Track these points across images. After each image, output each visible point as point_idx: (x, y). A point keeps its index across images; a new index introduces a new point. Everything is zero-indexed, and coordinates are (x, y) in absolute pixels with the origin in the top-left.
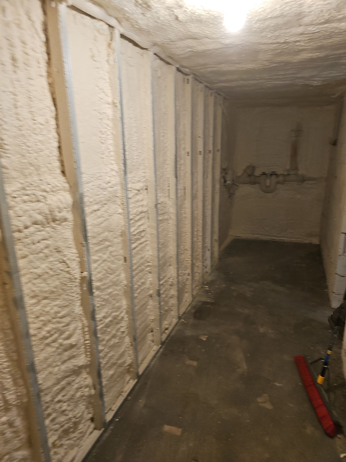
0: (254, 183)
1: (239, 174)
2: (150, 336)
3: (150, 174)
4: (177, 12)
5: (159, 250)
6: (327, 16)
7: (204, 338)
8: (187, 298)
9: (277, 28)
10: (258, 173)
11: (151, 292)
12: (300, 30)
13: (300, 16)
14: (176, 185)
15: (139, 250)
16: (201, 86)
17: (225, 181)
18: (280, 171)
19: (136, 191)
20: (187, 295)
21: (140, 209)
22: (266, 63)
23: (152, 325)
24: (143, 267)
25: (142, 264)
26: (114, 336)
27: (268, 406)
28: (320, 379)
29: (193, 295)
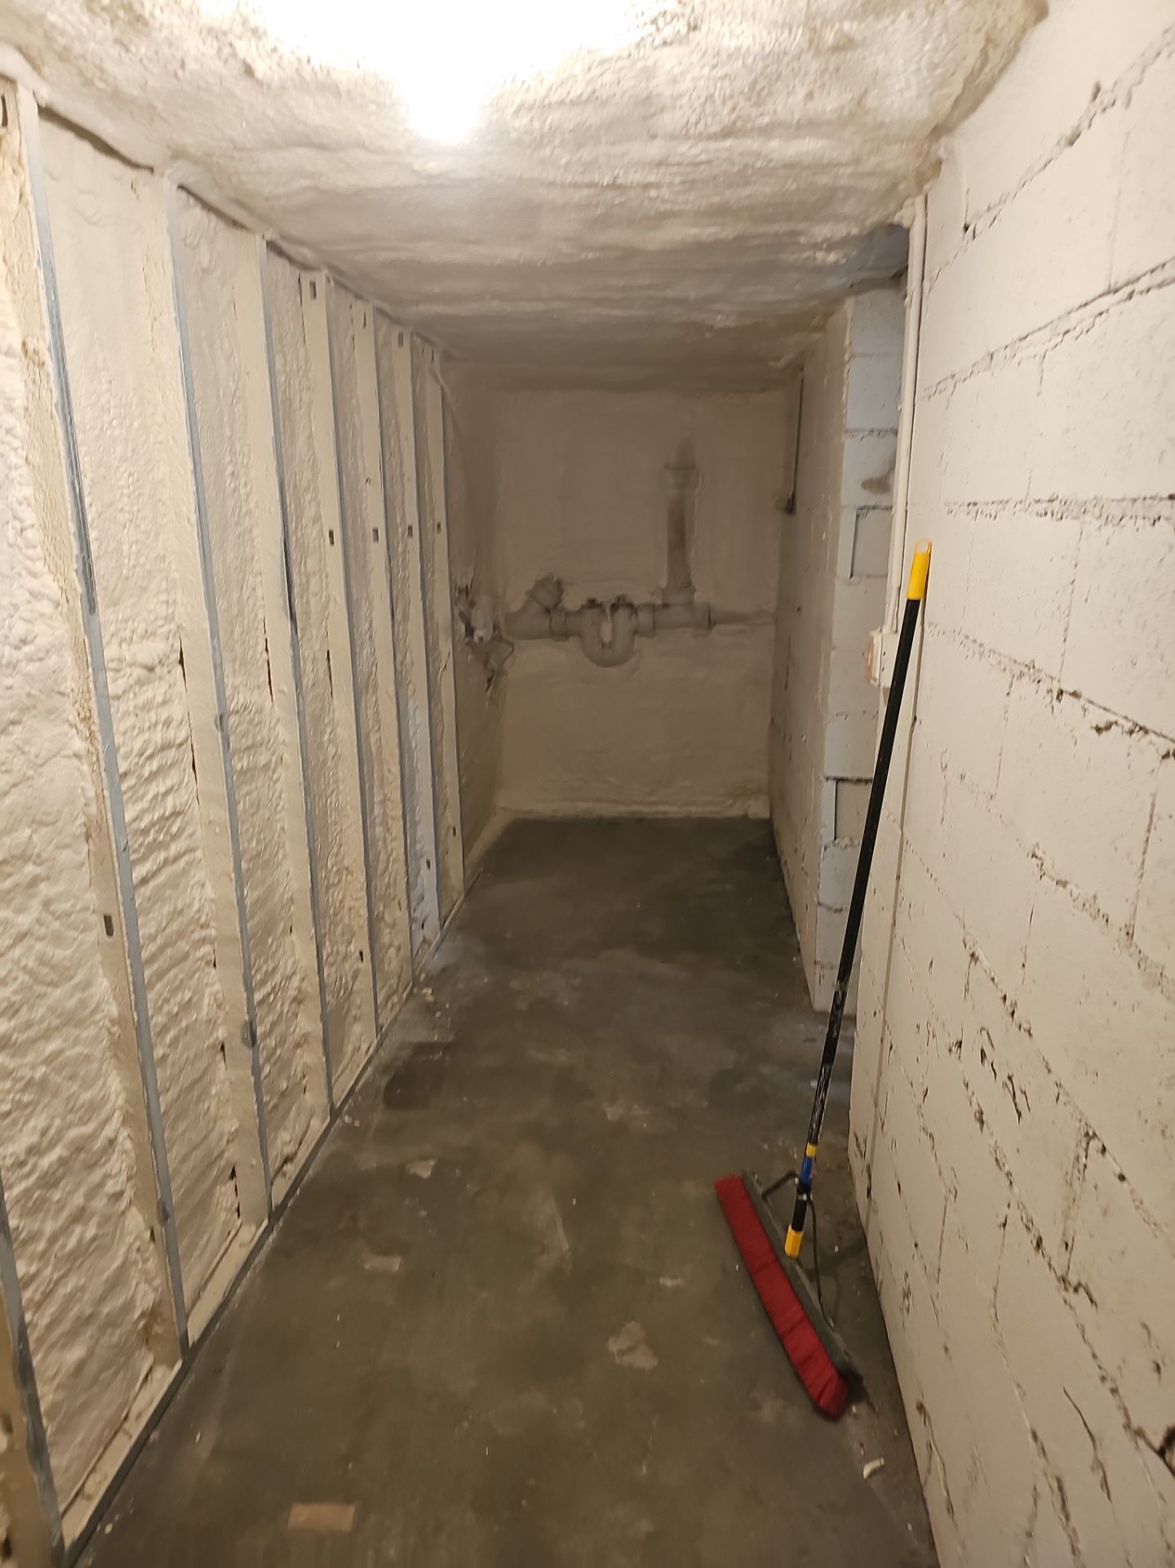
0: (565, 635)
1: (515, 607)
2: (225, 1195)
3: (192, 610)
4: (246, 49)
5: (240, 880)
6: (725, 116)
7: (424, 1171)
8: (361, 1038)
9: (582, 137)
10: (573, 601)
11: (221, 1033)
12: (655, 150)
13: (647, 107)
14: (295, 645)
15: (163, 886)
16: (360, 309)
17: (470, 631)
18: (639, 597)
19: (143, 672)
20: (357, 1028)
21: (158, 737)
22: (565, 248)
23: (232, 1153)
24: (183, 945)
25: (181, 935)
26: (80, 1216)
27: (643, 1360)
28: (792, 1241)
29: (379, 1028)
